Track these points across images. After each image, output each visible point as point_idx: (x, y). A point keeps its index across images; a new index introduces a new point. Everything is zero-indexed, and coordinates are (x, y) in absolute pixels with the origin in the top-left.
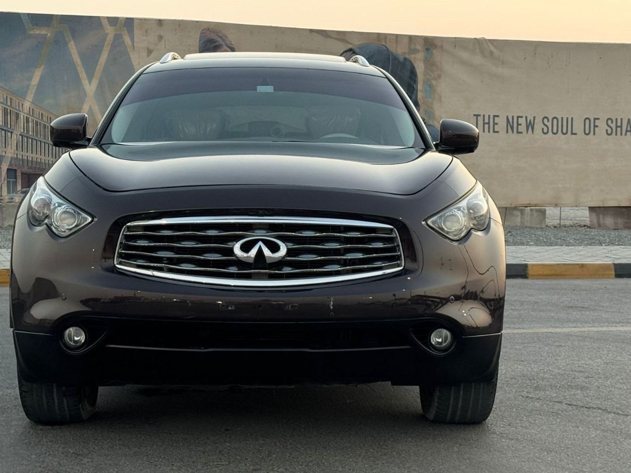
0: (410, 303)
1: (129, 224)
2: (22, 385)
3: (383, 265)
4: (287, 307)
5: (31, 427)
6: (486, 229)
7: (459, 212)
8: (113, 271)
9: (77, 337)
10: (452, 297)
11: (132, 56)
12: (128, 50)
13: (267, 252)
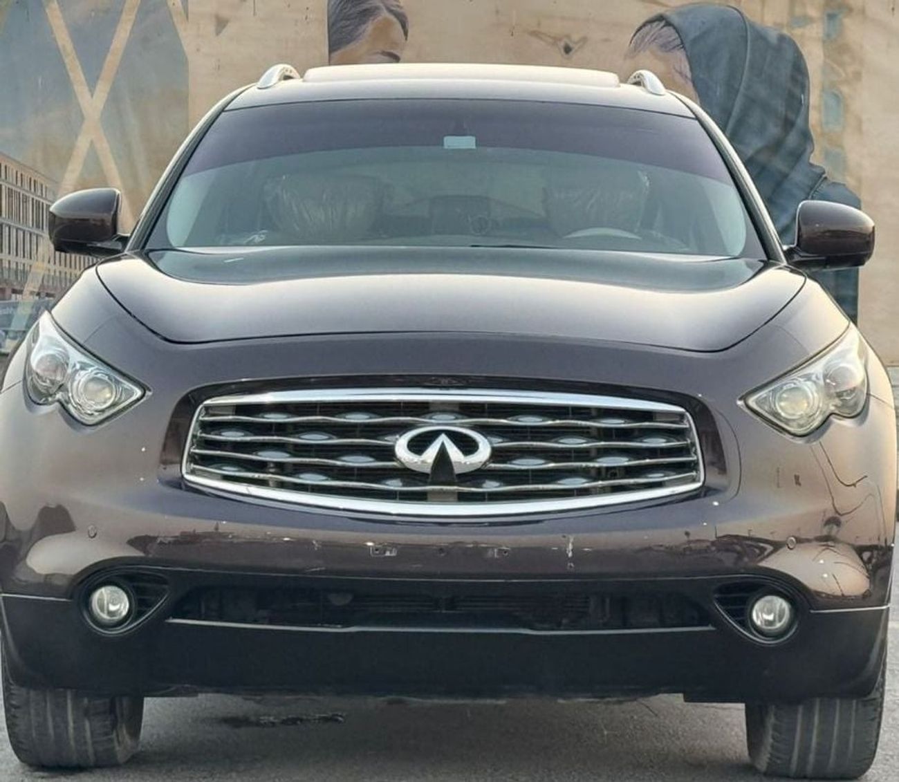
0: (713, 548)
1: (208, 402)
2: (12, 694)
3: (666, 478)
4: (490, 553)
5: (23, 773)
6: (860, 414)
7: (809, 383)
8: (180, 485)
9: (114, 604)
10: (793, 538)
11: (182, 34)
12: (175, 20)
13: (455, 453)
